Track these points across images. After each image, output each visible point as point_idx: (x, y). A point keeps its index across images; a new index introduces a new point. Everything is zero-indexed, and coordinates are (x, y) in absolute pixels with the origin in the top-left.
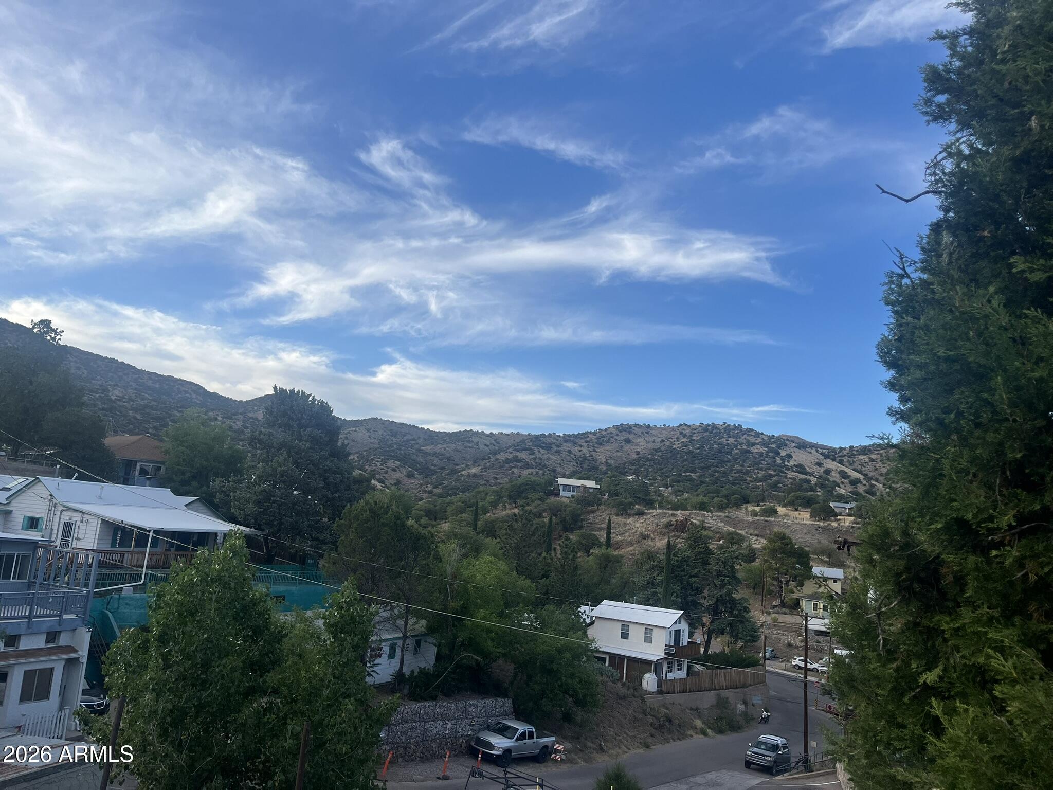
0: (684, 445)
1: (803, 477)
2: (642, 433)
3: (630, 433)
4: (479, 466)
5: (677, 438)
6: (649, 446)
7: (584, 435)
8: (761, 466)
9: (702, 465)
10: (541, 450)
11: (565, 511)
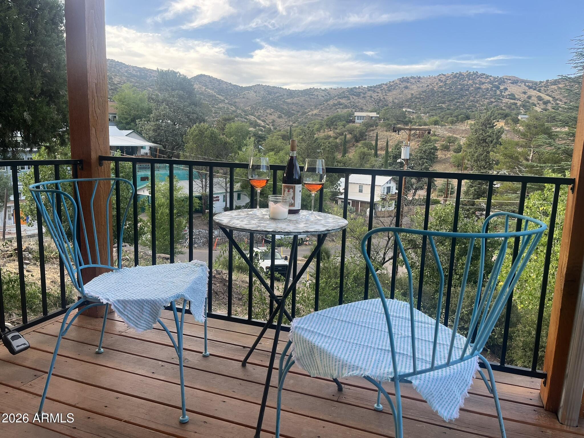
0: (441, 87)
1: (512, 101)
2: (415, 82)
3: (408, 82)
4: (318, 109)
5: (437, 84)
6: (419, 89)
7: (380, 86)
8: (486, 96)
9: (450, 99)
10: (354, 97)
11: (356, 131)
